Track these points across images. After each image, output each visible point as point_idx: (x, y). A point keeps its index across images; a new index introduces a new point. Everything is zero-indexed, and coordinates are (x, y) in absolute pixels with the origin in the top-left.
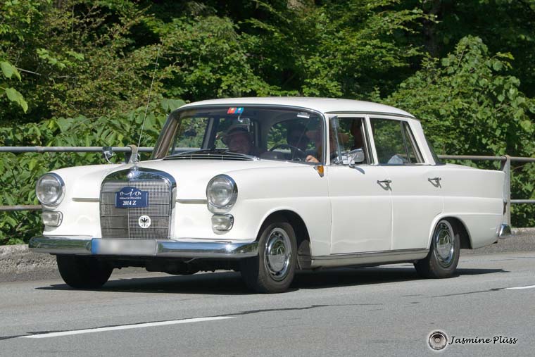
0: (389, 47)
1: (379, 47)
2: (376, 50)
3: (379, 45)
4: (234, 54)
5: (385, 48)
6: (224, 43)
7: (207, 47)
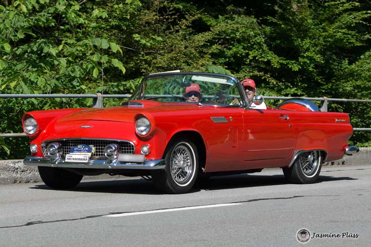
0: (353, 34)
1: (346, 34)
2: (345, 35)
3: (347, 32)
4: (257, 38)
5: (350, 34)
6: (251, 31)
7: (240, 33)
